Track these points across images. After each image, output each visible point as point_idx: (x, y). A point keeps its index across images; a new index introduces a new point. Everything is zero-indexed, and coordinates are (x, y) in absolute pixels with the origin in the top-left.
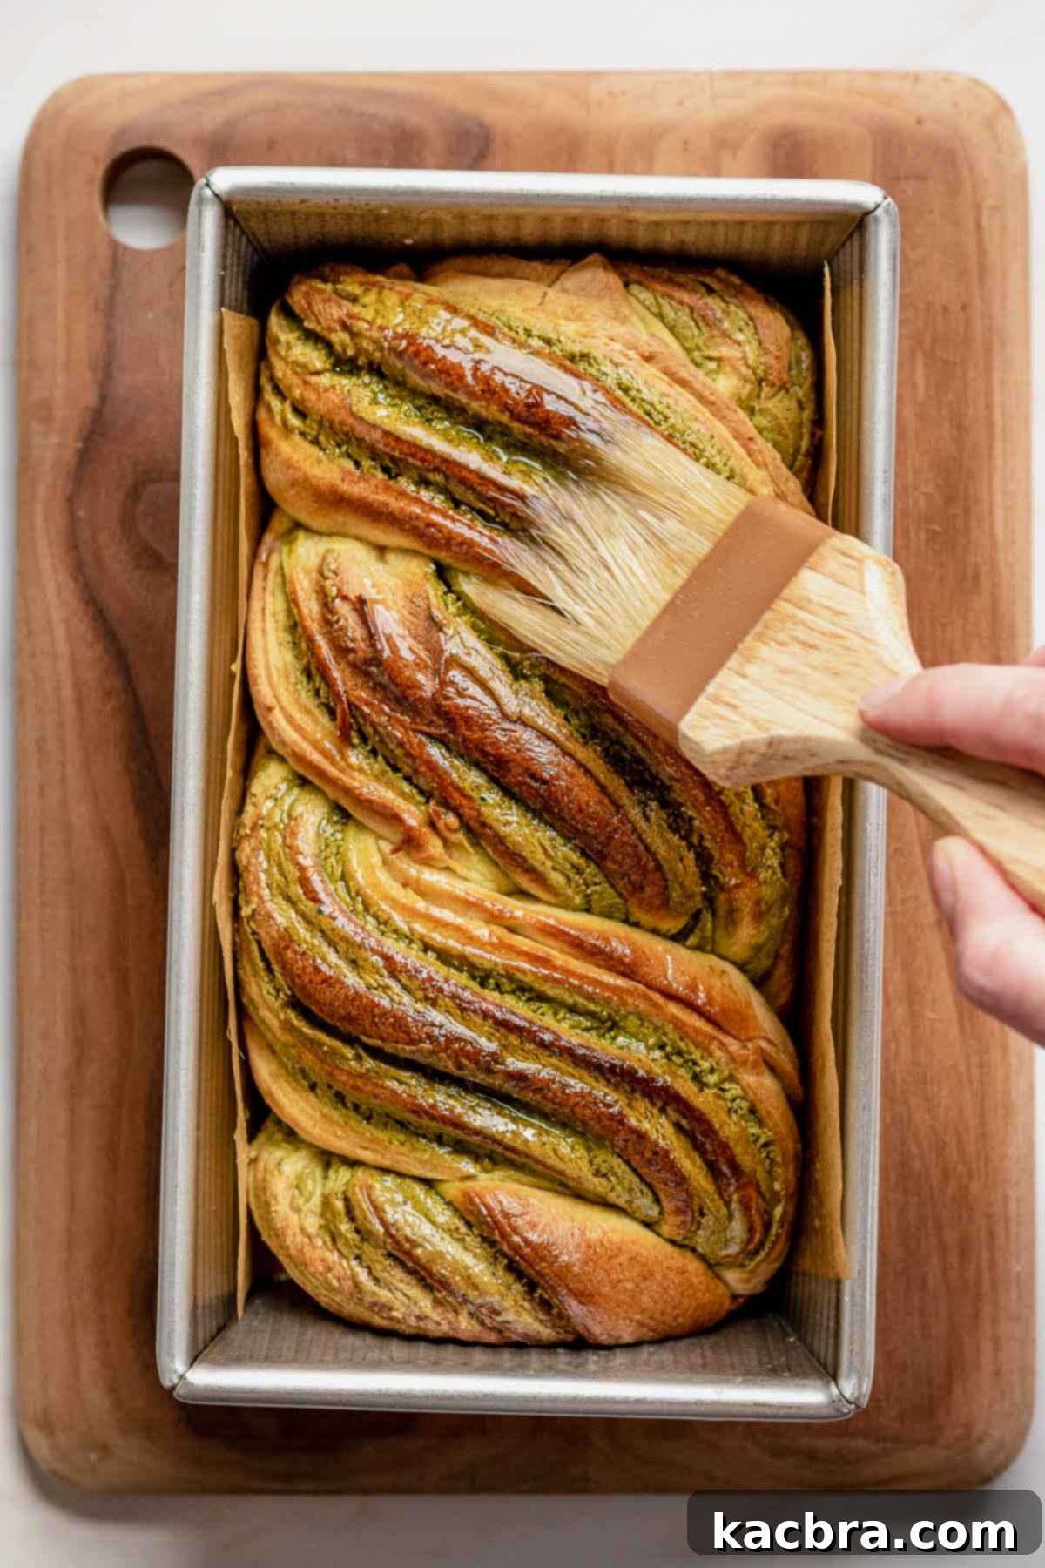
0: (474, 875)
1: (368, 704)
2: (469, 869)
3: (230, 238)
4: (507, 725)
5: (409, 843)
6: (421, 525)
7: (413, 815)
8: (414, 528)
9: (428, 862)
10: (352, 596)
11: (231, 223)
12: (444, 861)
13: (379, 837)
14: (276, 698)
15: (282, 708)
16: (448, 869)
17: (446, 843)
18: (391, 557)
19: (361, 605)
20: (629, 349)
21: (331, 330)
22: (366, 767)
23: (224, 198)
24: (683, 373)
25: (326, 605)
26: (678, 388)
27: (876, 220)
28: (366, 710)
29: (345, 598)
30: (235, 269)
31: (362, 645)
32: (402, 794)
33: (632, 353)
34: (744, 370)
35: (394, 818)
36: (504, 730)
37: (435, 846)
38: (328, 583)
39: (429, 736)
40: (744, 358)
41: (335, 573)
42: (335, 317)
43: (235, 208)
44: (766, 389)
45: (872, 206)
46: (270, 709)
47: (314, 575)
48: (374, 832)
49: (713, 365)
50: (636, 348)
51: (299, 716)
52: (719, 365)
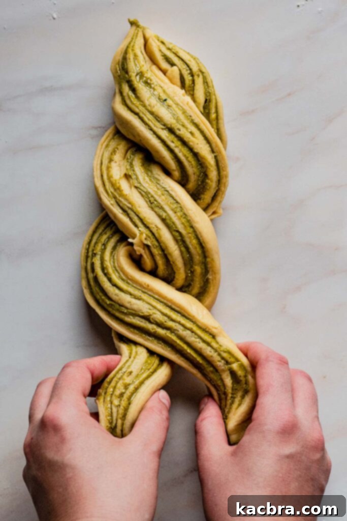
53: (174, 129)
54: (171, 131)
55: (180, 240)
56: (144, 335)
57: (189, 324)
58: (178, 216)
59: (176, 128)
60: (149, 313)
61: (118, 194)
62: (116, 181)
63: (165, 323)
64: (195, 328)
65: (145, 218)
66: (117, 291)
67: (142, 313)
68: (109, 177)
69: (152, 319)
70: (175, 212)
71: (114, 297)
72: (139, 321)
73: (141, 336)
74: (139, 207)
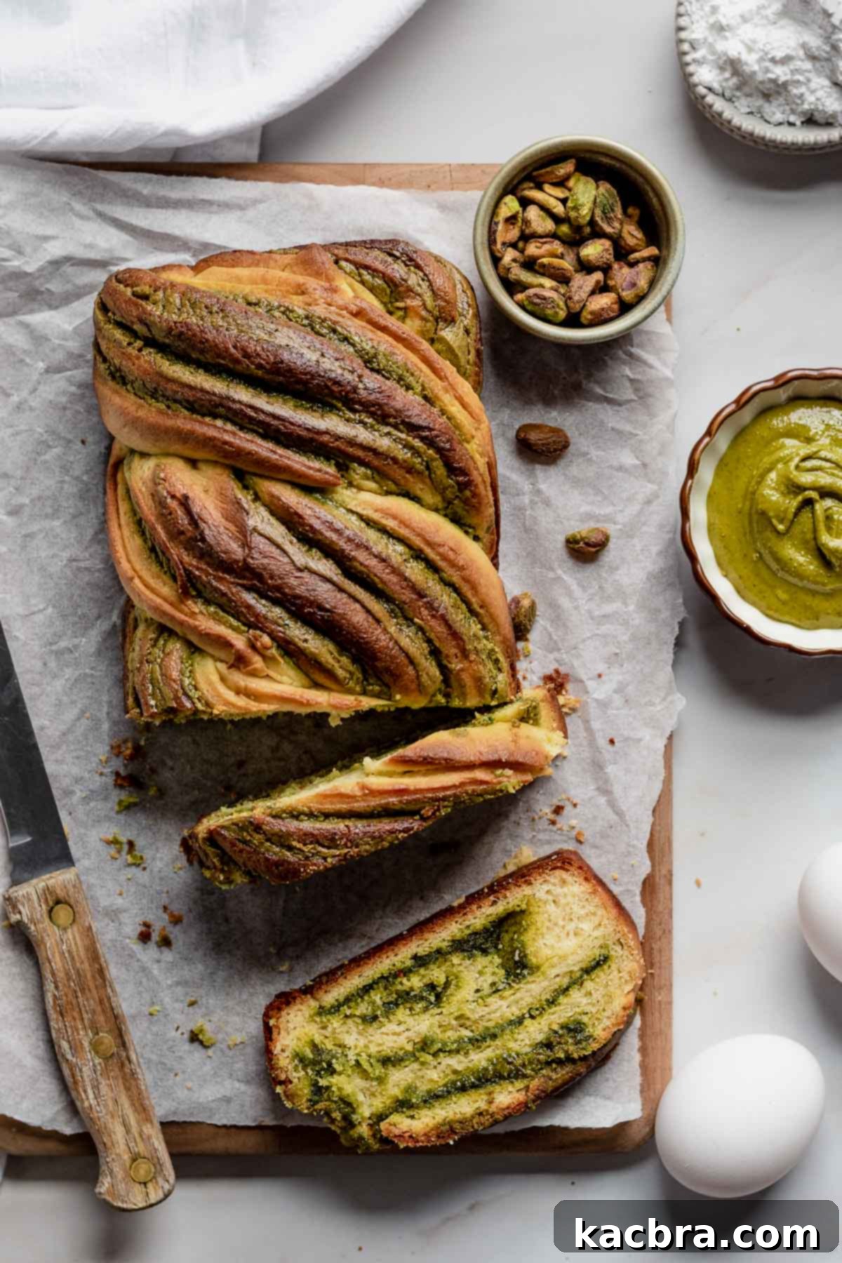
0: (285, 679)
1: (198, 569)
2: (281, 675)
4: (299, 574)
5: (239, 662)
6: (219, 444)
7: (239, 642)
8: (214, 446)
9: (254, 674)
10: (178, 495)
12: (263, 671)
13: (216, 659)
14: (135, 570)
15: (140, 577)
16: (268, 676)
17: (264, 657)
18: (201, 465)
19: (185, 502)
20: (342, 309)
21: (133, 323)
22: (205, 611)
24: (382, 322)
25: (161, 504)
26: (379, 333)
28: (197, 573)
29: (173, 497)
31: (190, 528)
32: (231, 627)
33: (344, 312)
34: (424, 313)
35: (227, 645)
36: (296, 577)
37: (258, 662)
38: (160, 488)
39: (243, 586)
40: (424, 305)
41: (164, 480)
42: (135, 314)
44: (441, 324)
46: (131, 579)
47: (150, 484)
48: (212, 657)
49: (401, 313)
50: (346, 308)
51: (152, 582)
52: (406, 312)
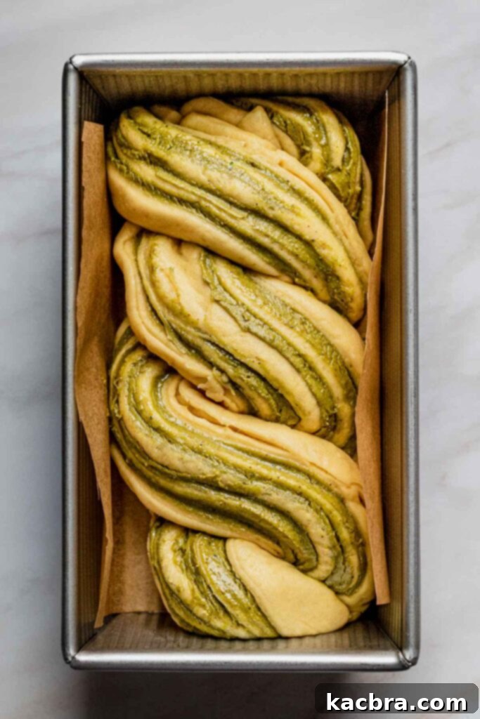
3: (84, 89)
4: (242, 334)
11: (84, 82)
23: (80, 69)
27: (405, 70)
30: (87, 105)
43: (85, 74)
45: (403, 62)
53: (263, 209)
54: (257, 213)
55: (305, 367)
56: (201, 513)
57: (292, 479)
58: (298, 332)
59: (266, 208)
60: (214, 473)
61: (183, 321)
62: (173, 301)
63: (244, 486)
64: (305, 486)
65: (236, 350)
66: (159, 440)
67: (203, 474)
68: (161, 298)
69: (221, 481)
70: (292, 328)
71: (155, 453)
72: (196, 489)
73: (196, 514)
74: (224, 336)
